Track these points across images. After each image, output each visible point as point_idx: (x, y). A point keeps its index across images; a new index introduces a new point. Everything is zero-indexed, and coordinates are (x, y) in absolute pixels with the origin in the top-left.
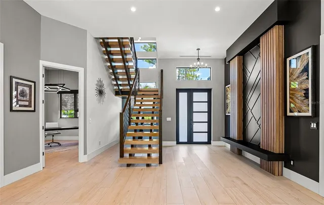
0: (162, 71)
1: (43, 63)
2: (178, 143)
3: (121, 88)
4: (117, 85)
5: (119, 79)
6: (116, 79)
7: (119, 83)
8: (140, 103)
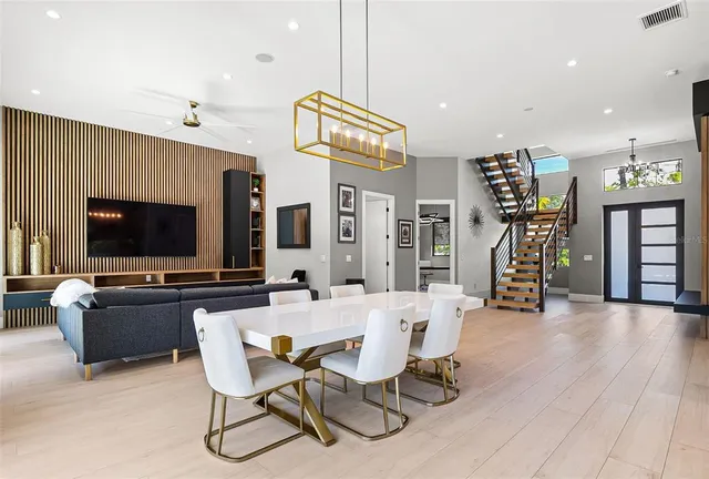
0: (575, 179)
1: (419, 202)
2: (608, 298)
3: (508, 211)
4: (502, 208)
5: (505, 200)
6: (500, 200)
7: (505, 204)
8: (534, 233)
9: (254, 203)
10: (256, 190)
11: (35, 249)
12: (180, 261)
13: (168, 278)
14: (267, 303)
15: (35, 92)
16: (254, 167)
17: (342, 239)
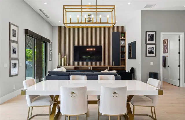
9: (122, 43)
10: (123, 38)
11: (63, 59)
12: (98, 63)
13: (93, 68)
14: (97, 79)
15: (60, 21)
16: (124, 30)
17: (148, 55)
